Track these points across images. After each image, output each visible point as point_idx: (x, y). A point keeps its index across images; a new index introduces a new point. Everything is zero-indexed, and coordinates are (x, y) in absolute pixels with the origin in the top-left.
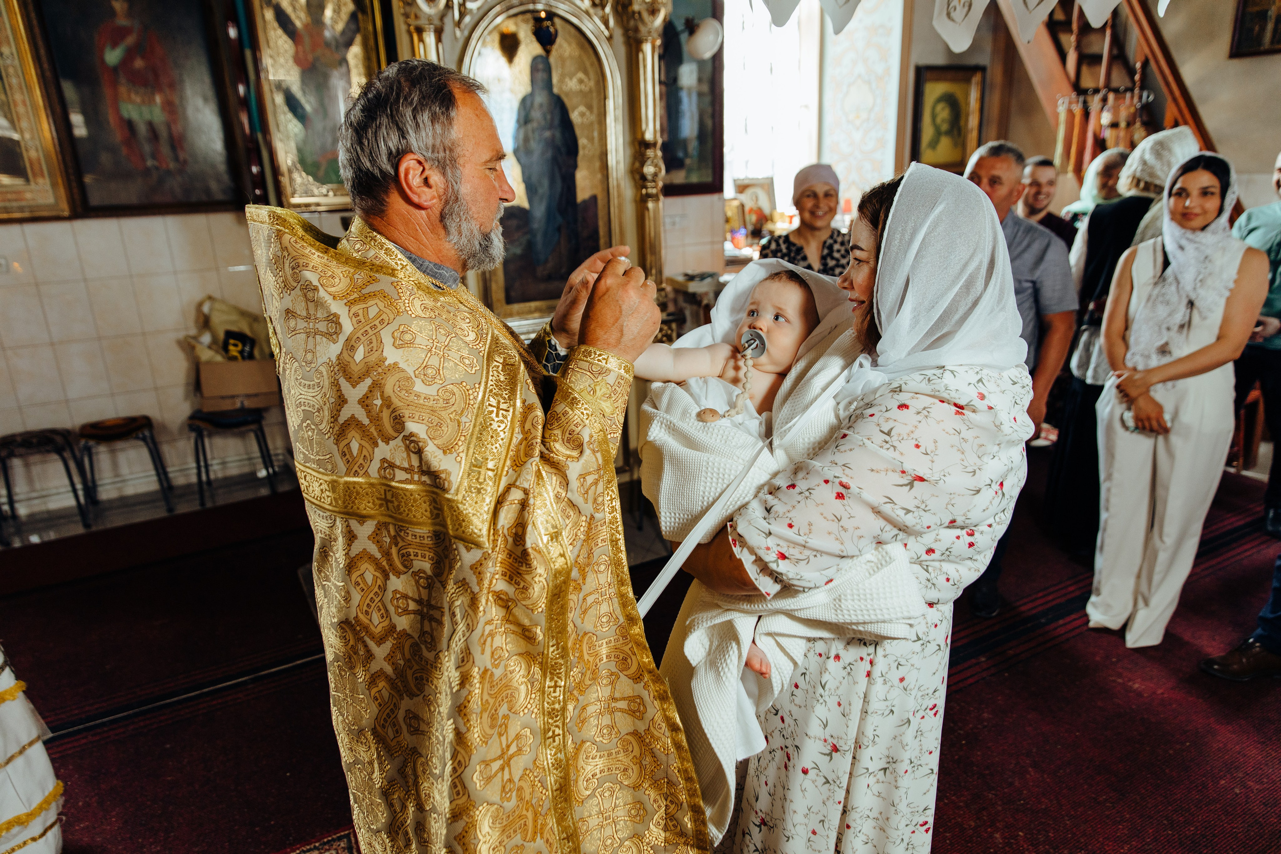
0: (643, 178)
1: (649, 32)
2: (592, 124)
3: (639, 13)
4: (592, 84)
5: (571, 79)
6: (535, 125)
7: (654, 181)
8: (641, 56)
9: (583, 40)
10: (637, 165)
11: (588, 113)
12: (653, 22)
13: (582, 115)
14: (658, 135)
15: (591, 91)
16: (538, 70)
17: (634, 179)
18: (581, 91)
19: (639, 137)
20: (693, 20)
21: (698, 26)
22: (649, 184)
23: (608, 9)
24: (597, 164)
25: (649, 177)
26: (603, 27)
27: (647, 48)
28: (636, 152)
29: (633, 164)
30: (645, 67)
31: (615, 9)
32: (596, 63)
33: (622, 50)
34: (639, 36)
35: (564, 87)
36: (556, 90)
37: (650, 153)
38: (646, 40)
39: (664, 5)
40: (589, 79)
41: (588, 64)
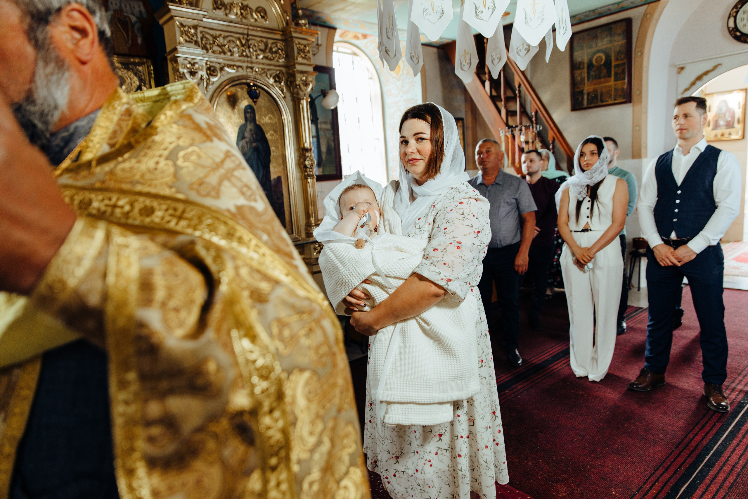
0: (306, 167)
1: (305, 95)
2: (277, 139)
3: (299, 85)
4: (276, 120)
5: (265, 117)
6: (247, 140)
7: (311, 168)
8: (301, 106)
9: (271, 98)
10: (302, 160)
11: (275, 135)
12: (306, 90)
13: (272, 135)
14: (312, 145)
15: (276, 123)
16: (248, 112)
17: (300, 167)
18: (271, 123)
19: (302, 146)
20: (325, 90)
21: (328, 93)
22: (308, 170)
23: (282, 84)
24: (281, 161)
25: (309, 166)
26: (280, 92)
27: (304, 103)
28: (300, 154)
29: (300, 160)
30: (303, 111)
31: (286, 84)
32: (278, 109)
33: (291, 103)
34: (300, 96)
35: (262, 121)
36: (258, 123)
37: (308, 154)
38: (303, 99)
39: (311, 82)
40: (275, 118)
41: (274, 110)
